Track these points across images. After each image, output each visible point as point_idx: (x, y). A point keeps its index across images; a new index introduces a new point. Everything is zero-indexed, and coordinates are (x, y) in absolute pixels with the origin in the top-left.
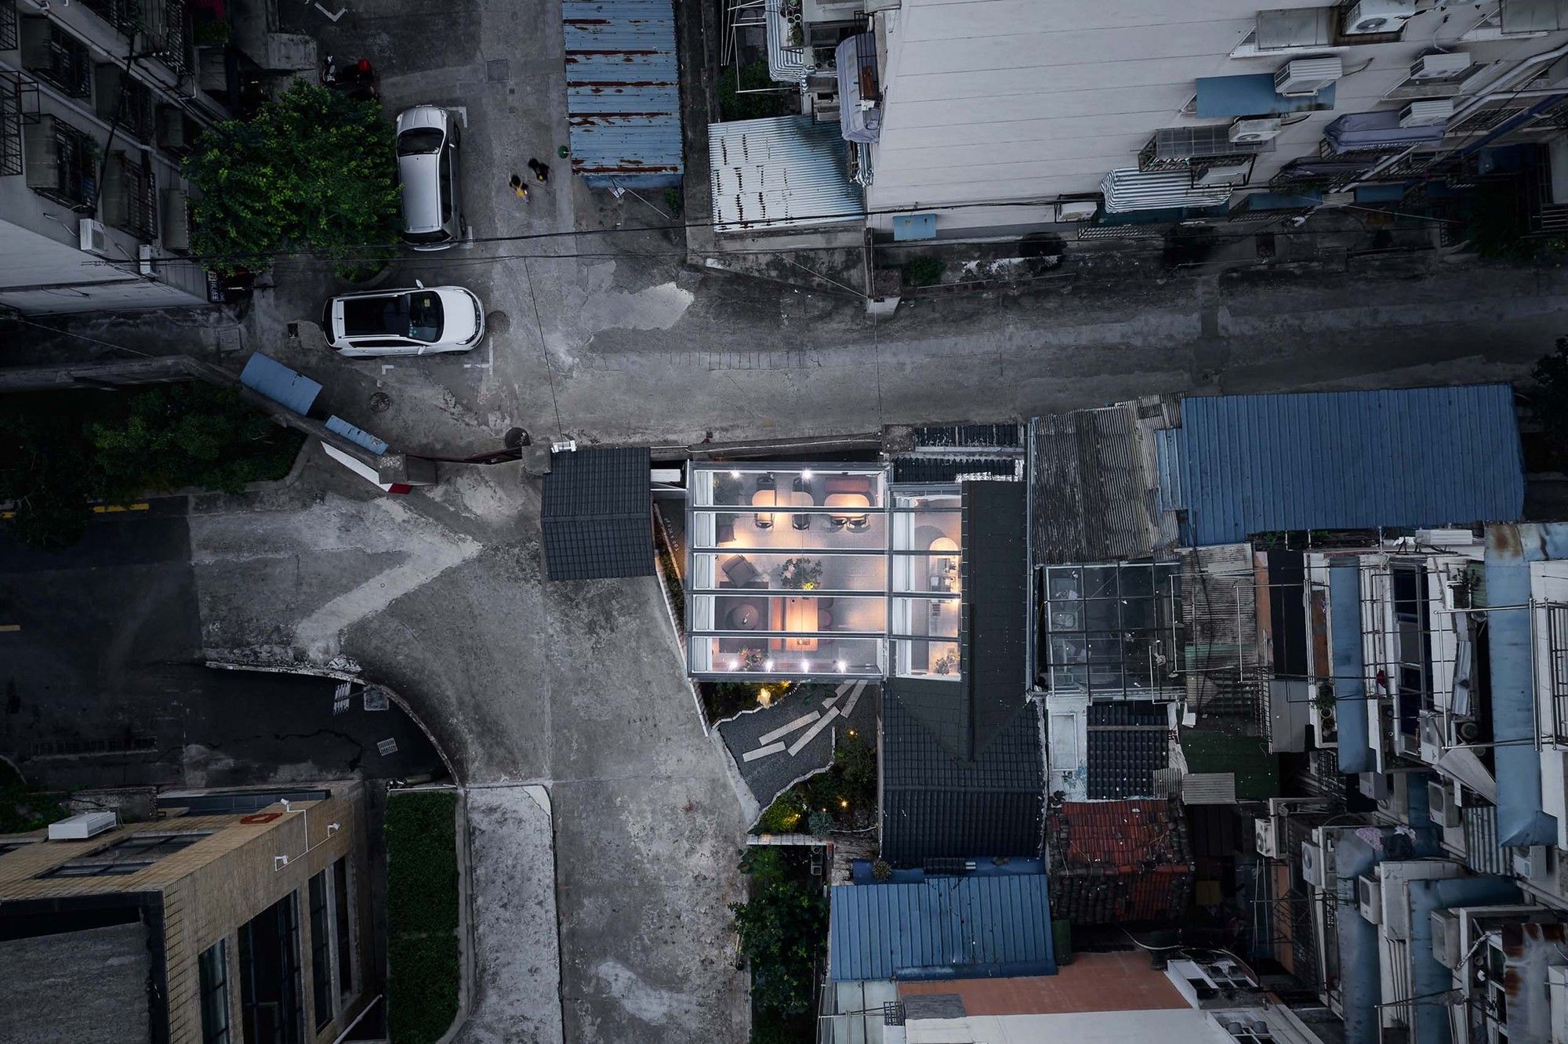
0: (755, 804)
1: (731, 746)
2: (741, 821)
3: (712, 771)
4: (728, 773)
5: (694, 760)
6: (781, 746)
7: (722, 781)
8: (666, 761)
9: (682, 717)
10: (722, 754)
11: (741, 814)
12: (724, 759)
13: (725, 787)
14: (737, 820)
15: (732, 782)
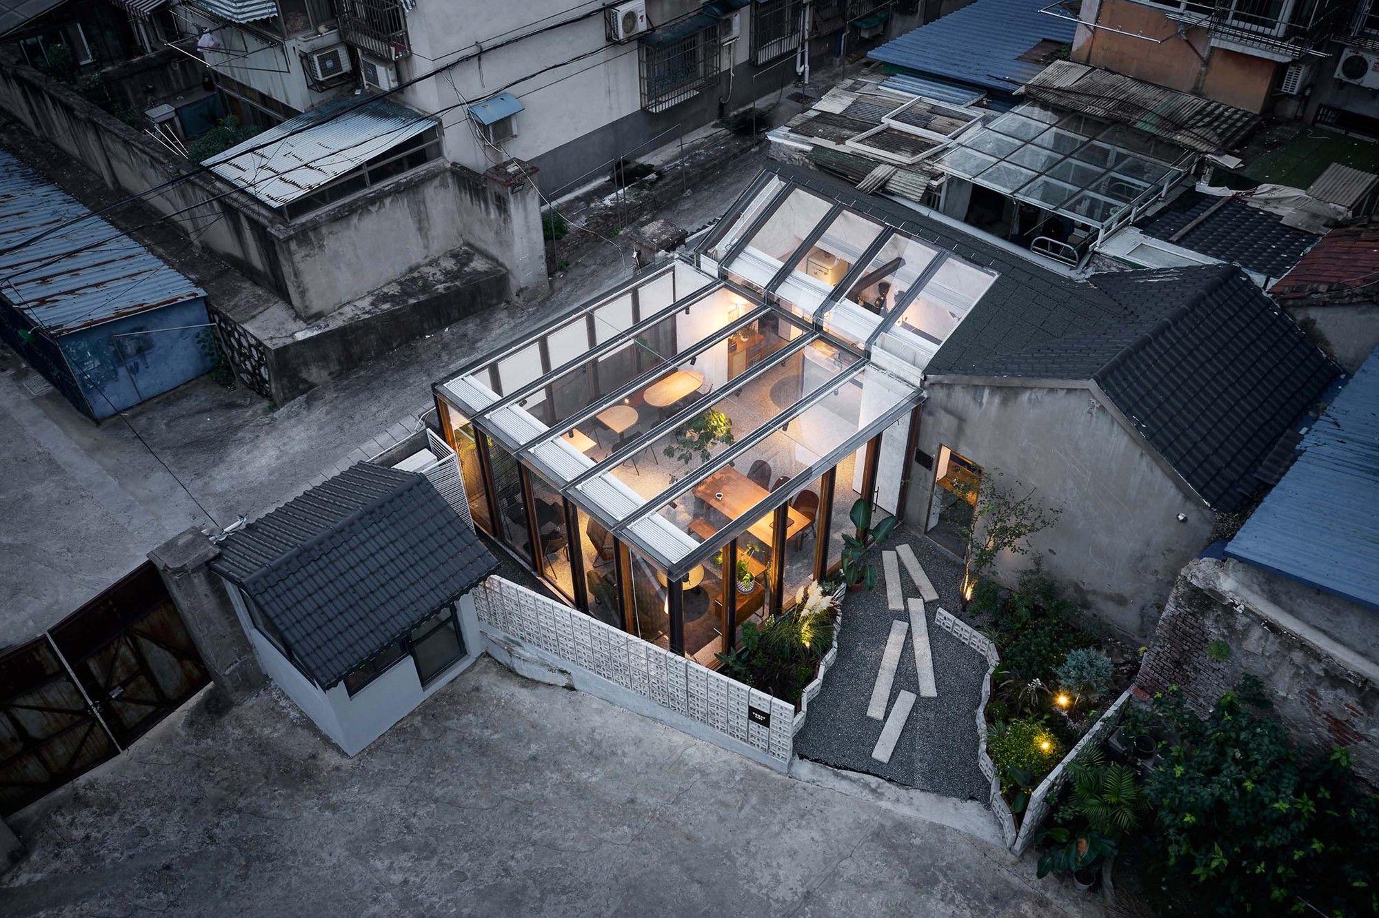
0: (971, 809)
1: (843, 761)
2: (986, 850)
3: (859, 825)
4: (884, 804)
5: (816, 835)
6: (906, 700)
7: (888, 824)
8: (775, 878)
9: (729, 798)
10: (843, 786)
11: (973, 841)
12: (854, 790)
13: (902, 827)
14: (977, 855)
15: (903, 811)
